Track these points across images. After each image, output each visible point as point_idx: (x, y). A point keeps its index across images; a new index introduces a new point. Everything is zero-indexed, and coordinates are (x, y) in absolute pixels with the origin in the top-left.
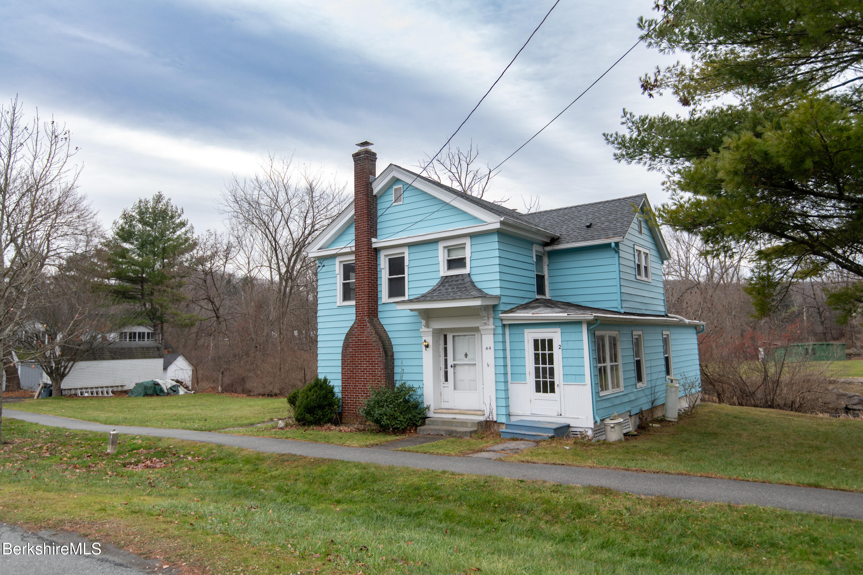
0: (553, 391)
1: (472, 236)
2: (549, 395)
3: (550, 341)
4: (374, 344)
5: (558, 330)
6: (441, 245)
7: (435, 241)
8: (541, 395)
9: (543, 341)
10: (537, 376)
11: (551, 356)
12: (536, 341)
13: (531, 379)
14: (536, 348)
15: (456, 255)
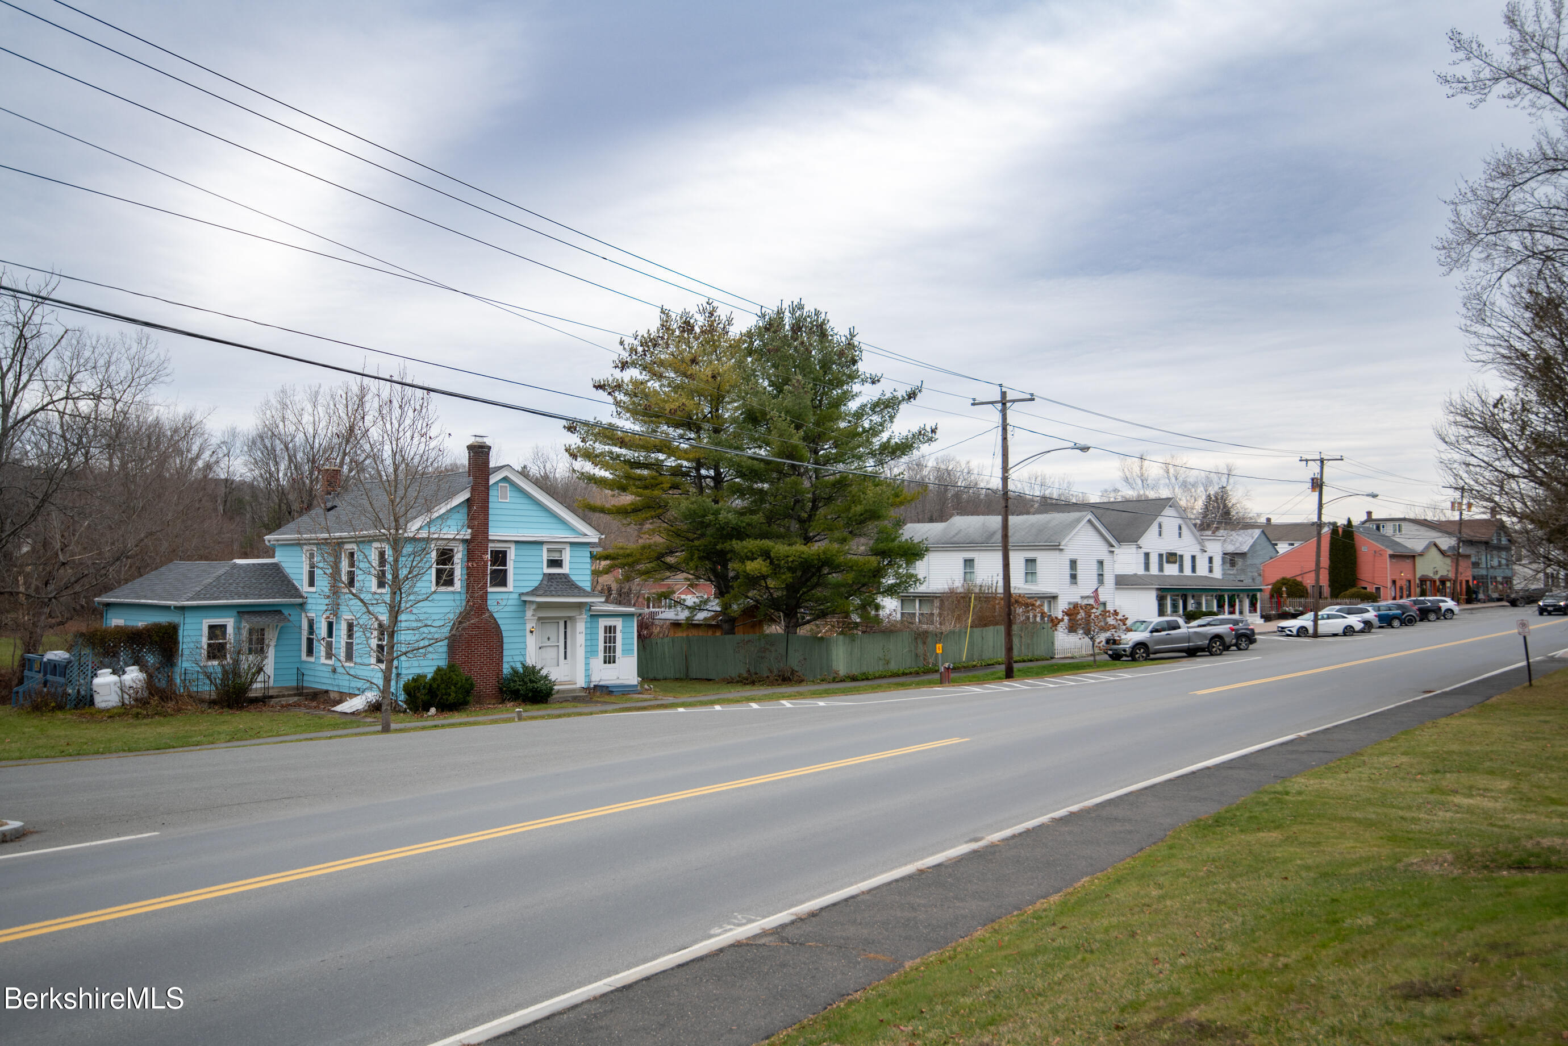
0: (614, 662)
1: (572, 544)
2: (612, 665)
3: (615, 627)
4: (493, 630)
5: (621, 619)
6: (545, 548)
7: (541, 543)
8: (607, 665)
9: (610, 627)
10: (605, 652)
11: (615, 637)
12: (606, 627)
13: (601, 655)
14: (606, 632)
15: (555, 556)
